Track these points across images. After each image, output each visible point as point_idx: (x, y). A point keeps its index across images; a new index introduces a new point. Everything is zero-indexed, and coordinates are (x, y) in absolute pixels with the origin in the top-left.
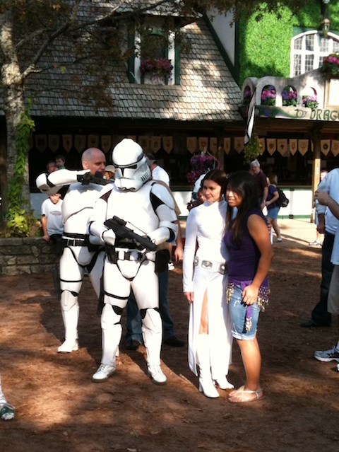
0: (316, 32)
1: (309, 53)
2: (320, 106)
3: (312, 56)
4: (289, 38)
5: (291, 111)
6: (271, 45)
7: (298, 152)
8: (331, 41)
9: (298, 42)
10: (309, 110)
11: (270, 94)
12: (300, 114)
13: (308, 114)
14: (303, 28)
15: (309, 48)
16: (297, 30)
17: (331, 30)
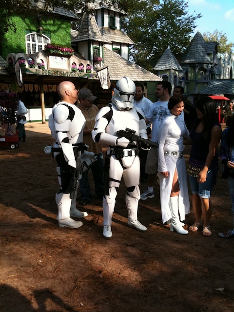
0: (36, 33)
1: (34, 43)
2: (46, 68)
3: (35, 45)
4: (24, 35)
5: (33, 70)
6: (16, 38)
7: (29, 90)
8: (42, 38)
9: (28, 37)
10: (41, 70)
11: (23, 62)
12: (37, 72)
13: (41, 72)
14: (30, 31)
15: (34, 41)
16: (28, 31)
17: (43, 33)
